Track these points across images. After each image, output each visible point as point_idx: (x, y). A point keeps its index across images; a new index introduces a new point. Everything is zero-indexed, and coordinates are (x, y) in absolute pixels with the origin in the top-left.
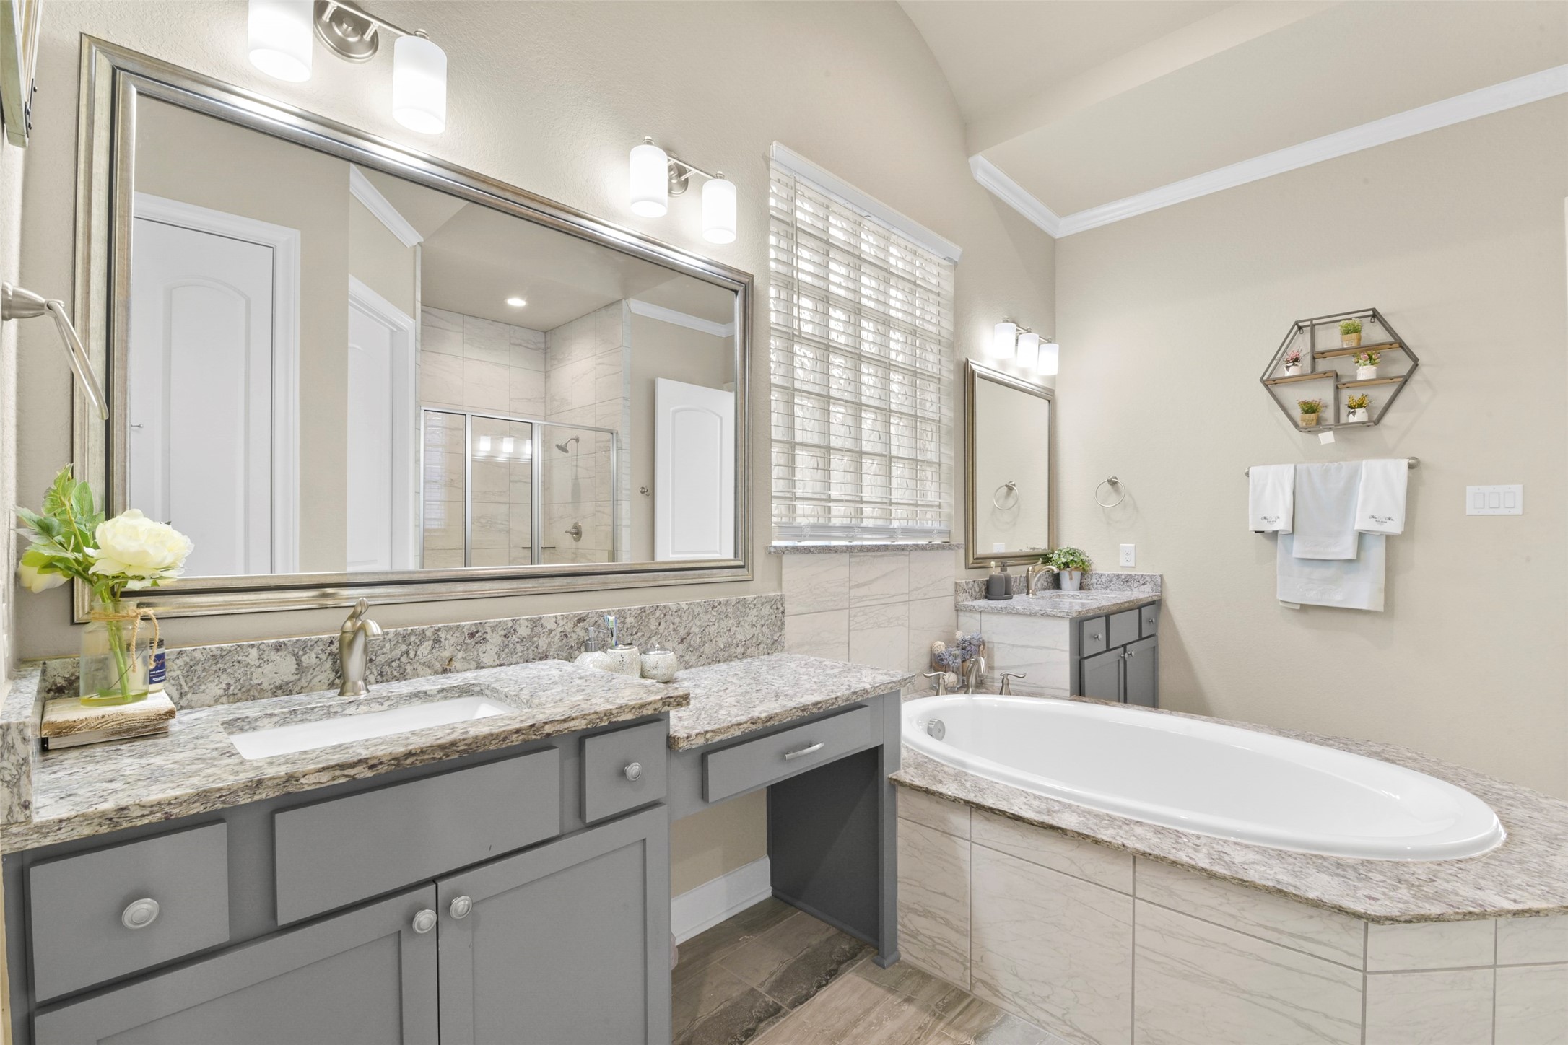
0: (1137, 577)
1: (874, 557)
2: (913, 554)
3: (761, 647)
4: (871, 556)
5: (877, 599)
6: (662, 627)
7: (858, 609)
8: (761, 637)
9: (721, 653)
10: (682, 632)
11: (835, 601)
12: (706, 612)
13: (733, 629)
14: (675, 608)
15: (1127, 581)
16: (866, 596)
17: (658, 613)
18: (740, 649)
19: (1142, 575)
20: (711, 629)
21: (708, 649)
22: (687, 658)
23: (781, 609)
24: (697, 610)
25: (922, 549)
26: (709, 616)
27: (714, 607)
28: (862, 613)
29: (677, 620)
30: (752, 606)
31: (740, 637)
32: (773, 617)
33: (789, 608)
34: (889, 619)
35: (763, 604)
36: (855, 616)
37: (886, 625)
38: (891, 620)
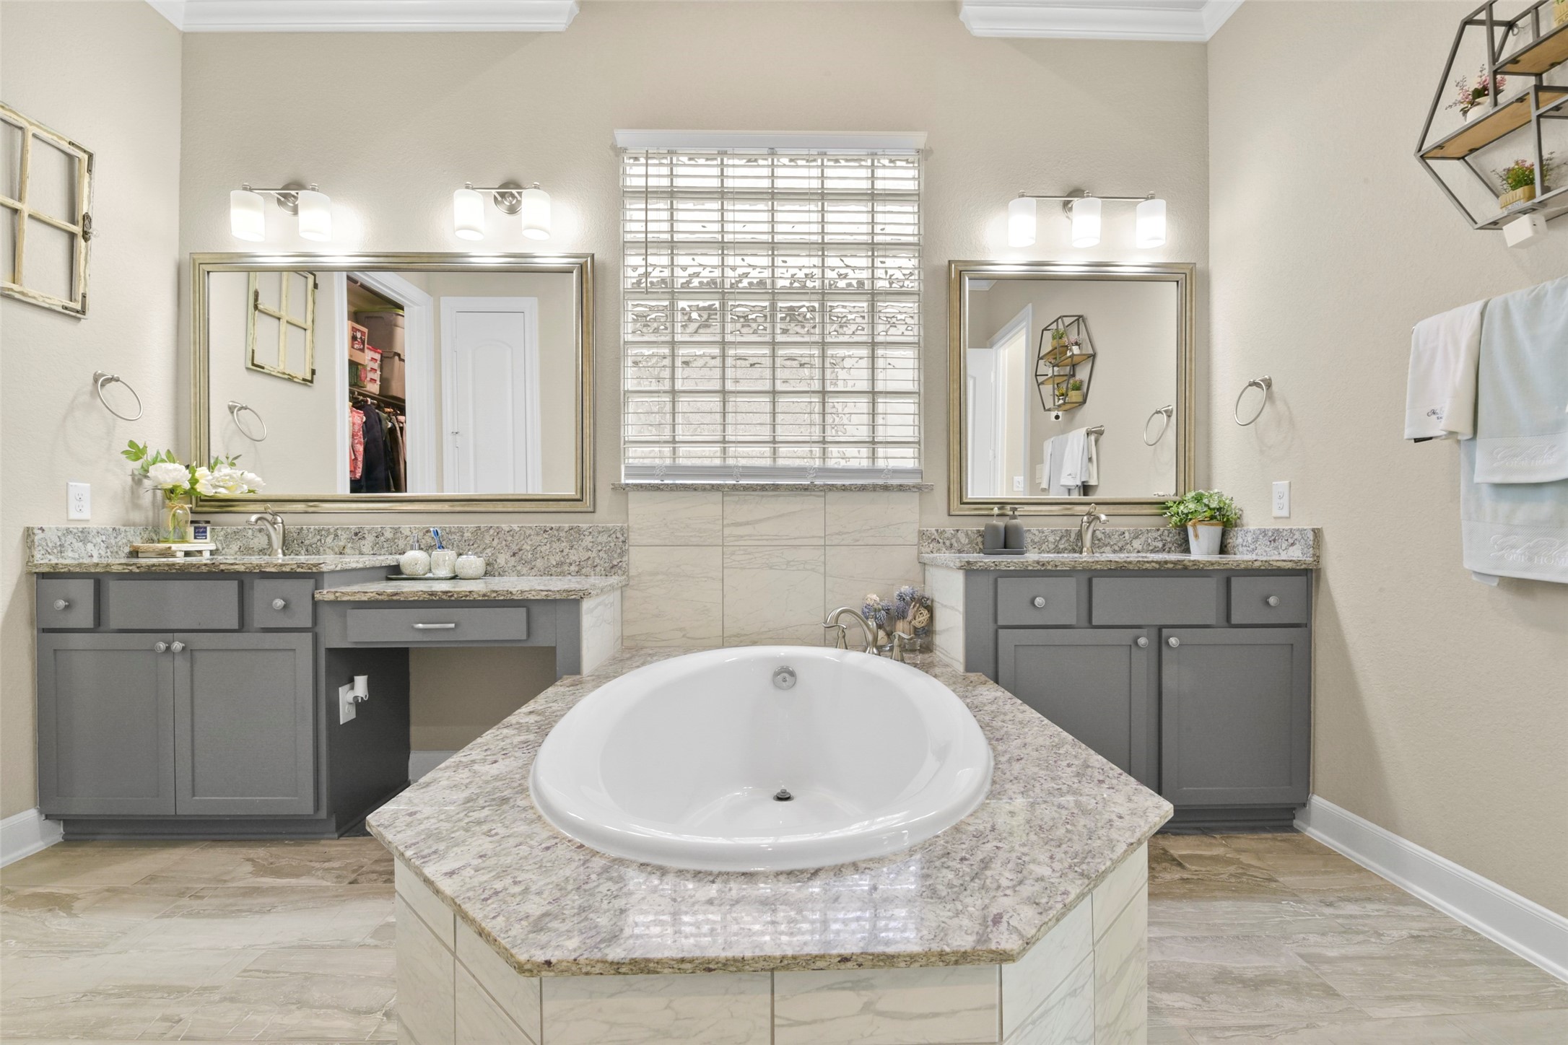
0: (1285, 533)
1: (763, 496)
2: (831, 496)
3: (598, 569)
4: (758, 495)
5: (767, 540)
6: (496, 541)
7: (738, 548)
8: (597, 561)
9: (554, 569)
10: (514, 548)
11: (701, 537)
12: (538, 534)
13: (566, 551)
14: (507, 529)
15: (1274, 540)
16: (750, 536)
17: (492, 532)
18: (573, 568)
19: (1291, 529)
20: (543, 549)
21: (539, 563)
22: (519, 568)
23: (622, 539)
24: (528, 532)
25: (844, 490)
26: (540, 538)
27: (545, 531)
28: (742, 552)
29: (510, 538)
30: (586, 533)
31: (573, 557)
32: (612, 544)
33: (633, 538)
34: (789, 562)
35: (599, 532)
36: (733, 554)
37: (784, 567)
38: (792, 563)
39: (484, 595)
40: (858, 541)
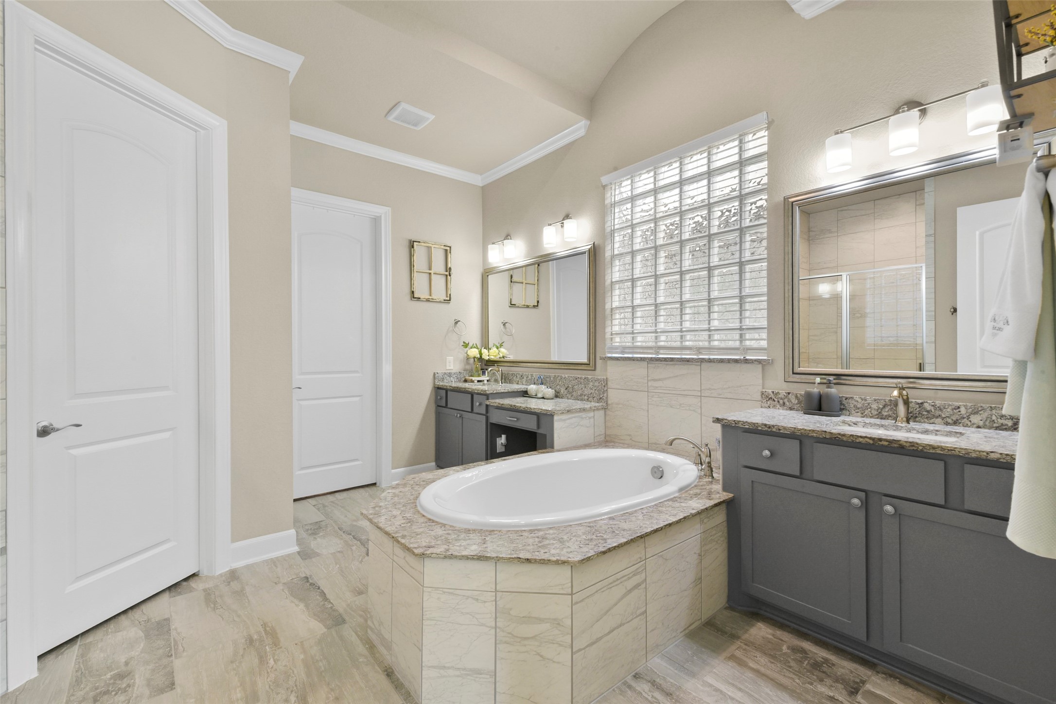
1: (667, 365)
2: (704, 365)
3: (595, 399)
4: (665, 364)
5: (669, 390)
6: (560, 383)
7: (655, 394)
8: (595, 395)
9: (579, 397)
10: (566, 386)
11: (638, 386)
12: (574, 380)
13: (583, 388)
14: (564, 377)
16: (661, 387)
17: (559, 378)
18: (586, 397)
20: (576, 387)
21: (574, 394)
22: (568, 395)
23: (604, 384)
24: (571, 379)
25: (710, 362)
26: (574, 382)
27: (576, 379)
28: (657, 396)
29: (565, 381)
30: (590, 381)
31: (586, 392)
32: (600, 387)
33: (609, 384)
34: (681, 404)
35: (595, 381)
36: (652, 397)
37: (678, 407)
38: (683, 405)
39: (524, 409)
40: (721, 395)
